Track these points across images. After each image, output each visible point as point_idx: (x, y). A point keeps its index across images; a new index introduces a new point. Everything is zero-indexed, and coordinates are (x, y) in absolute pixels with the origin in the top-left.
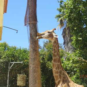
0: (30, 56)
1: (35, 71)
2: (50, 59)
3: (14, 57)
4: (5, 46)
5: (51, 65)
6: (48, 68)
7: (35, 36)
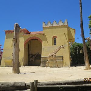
0: (83, 45)
1: (85, 49)
2: (89, 45)
3: (79, 46)
4: (76, 43)
5: (89, 47)
6: (88, 48)
7: (84, 40)
